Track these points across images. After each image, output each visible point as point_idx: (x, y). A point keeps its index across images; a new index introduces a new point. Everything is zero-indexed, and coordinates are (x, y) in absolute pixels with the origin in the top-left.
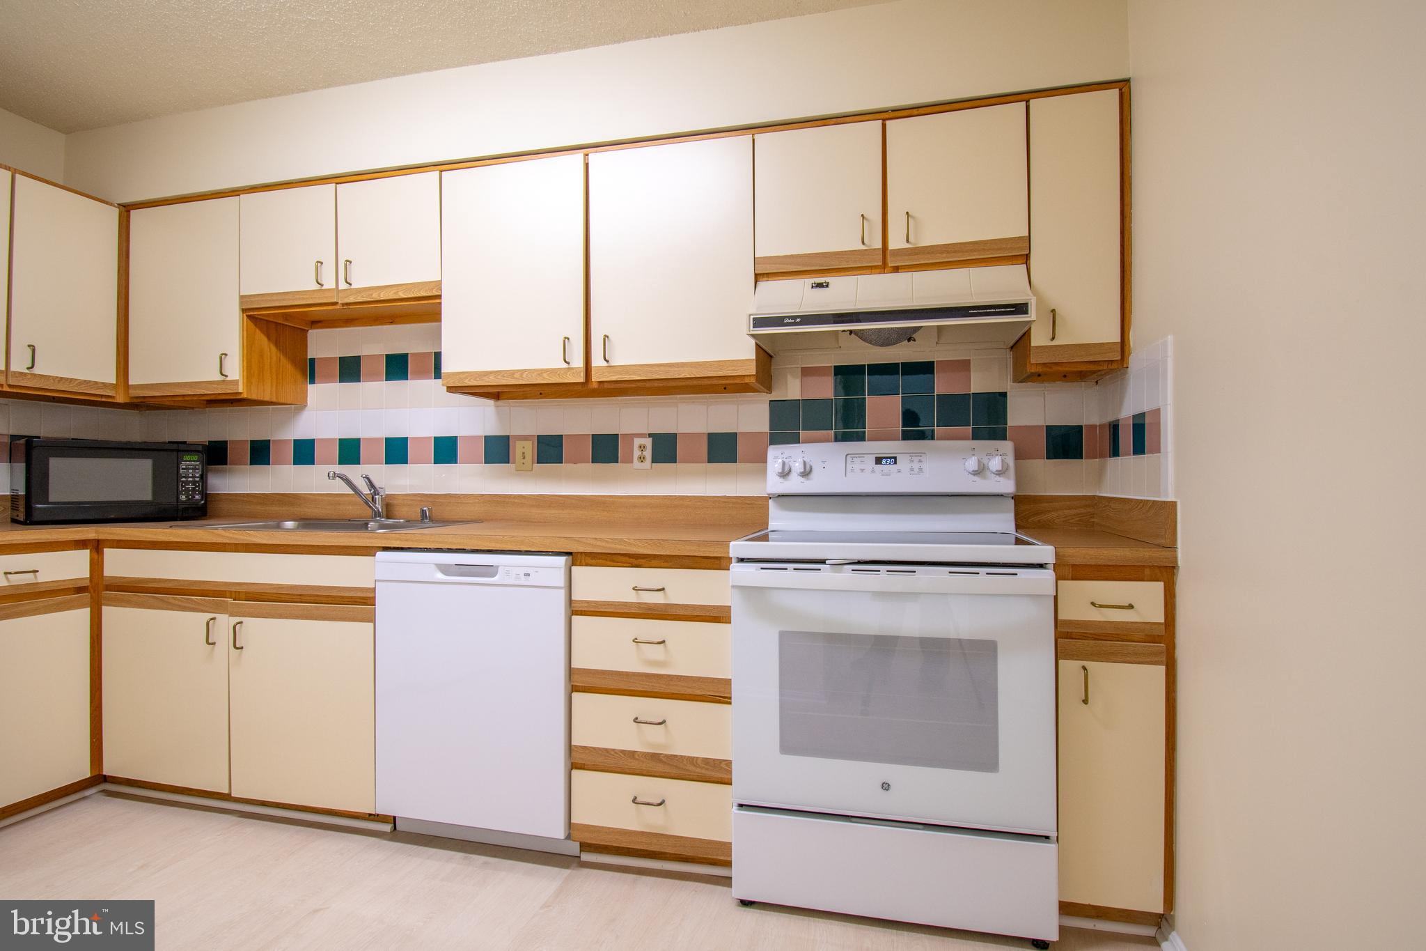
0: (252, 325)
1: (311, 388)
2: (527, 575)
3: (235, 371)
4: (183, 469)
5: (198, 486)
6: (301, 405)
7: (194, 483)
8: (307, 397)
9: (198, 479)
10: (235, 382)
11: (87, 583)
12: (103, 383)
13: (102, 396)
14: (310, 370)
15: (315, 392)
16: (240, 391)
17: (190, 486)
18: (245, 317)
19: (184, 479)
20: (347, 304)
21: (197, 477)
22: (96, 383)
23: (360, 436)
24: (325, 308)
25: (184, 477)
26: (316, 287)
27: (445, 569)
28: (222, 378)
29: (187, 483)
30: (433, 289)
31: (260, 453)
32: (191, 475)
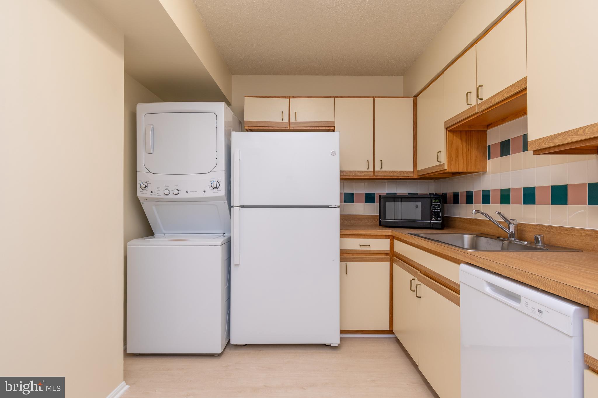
0: (451, 135)
1: (489, 162)
2: (540, 312)
3: (443, 159)
4: (433, 206)
5: (440, 214)
6: (484, 171)
7: (438, 212)
8: (487, 167)
9: (439, 211)
10: (443, 165)
11: (389, 252)
12: (408, 171)
13: (408, 176)
14: (488, 153)
15: (491, 164)
16: (446, 168)
17: (436, 214)
18: (447, 131)
19: (433, 211)
20: (482, 111)
21: (439, 210)
22: (405, 171)
23: (510, 187)
24: (474, 117)
25: (433, 210)
26: (468, 107)
27: (492, 285)
28: (439, 164)
29: (435, 212)
30: (522, 84)
31: (470, 198)
32: (436, 209)
